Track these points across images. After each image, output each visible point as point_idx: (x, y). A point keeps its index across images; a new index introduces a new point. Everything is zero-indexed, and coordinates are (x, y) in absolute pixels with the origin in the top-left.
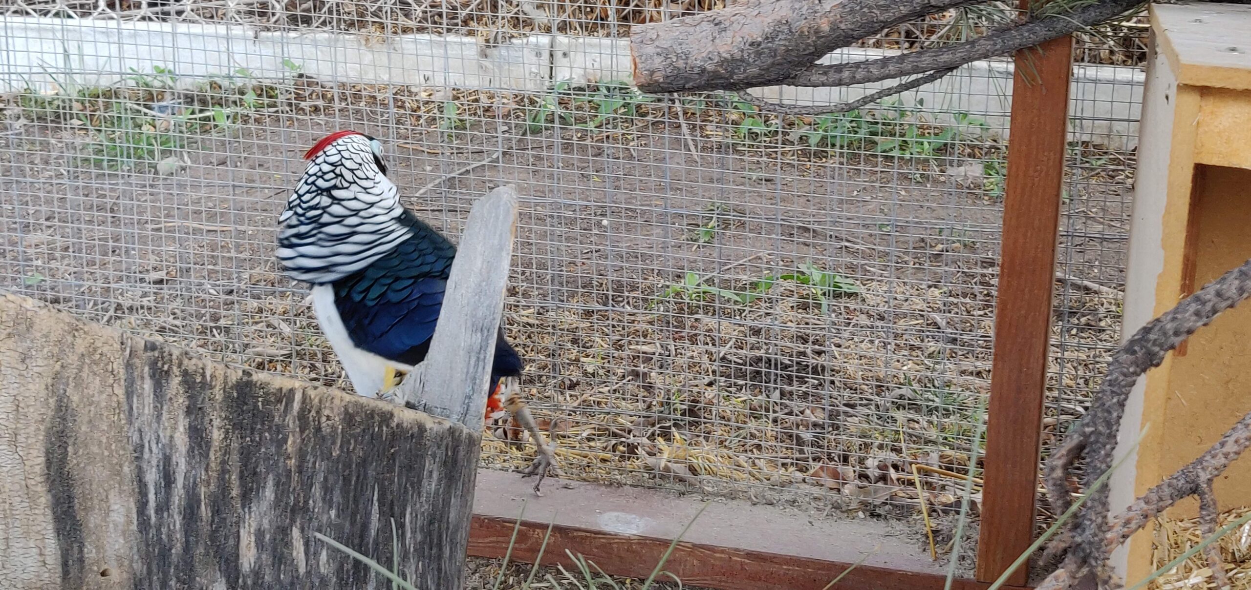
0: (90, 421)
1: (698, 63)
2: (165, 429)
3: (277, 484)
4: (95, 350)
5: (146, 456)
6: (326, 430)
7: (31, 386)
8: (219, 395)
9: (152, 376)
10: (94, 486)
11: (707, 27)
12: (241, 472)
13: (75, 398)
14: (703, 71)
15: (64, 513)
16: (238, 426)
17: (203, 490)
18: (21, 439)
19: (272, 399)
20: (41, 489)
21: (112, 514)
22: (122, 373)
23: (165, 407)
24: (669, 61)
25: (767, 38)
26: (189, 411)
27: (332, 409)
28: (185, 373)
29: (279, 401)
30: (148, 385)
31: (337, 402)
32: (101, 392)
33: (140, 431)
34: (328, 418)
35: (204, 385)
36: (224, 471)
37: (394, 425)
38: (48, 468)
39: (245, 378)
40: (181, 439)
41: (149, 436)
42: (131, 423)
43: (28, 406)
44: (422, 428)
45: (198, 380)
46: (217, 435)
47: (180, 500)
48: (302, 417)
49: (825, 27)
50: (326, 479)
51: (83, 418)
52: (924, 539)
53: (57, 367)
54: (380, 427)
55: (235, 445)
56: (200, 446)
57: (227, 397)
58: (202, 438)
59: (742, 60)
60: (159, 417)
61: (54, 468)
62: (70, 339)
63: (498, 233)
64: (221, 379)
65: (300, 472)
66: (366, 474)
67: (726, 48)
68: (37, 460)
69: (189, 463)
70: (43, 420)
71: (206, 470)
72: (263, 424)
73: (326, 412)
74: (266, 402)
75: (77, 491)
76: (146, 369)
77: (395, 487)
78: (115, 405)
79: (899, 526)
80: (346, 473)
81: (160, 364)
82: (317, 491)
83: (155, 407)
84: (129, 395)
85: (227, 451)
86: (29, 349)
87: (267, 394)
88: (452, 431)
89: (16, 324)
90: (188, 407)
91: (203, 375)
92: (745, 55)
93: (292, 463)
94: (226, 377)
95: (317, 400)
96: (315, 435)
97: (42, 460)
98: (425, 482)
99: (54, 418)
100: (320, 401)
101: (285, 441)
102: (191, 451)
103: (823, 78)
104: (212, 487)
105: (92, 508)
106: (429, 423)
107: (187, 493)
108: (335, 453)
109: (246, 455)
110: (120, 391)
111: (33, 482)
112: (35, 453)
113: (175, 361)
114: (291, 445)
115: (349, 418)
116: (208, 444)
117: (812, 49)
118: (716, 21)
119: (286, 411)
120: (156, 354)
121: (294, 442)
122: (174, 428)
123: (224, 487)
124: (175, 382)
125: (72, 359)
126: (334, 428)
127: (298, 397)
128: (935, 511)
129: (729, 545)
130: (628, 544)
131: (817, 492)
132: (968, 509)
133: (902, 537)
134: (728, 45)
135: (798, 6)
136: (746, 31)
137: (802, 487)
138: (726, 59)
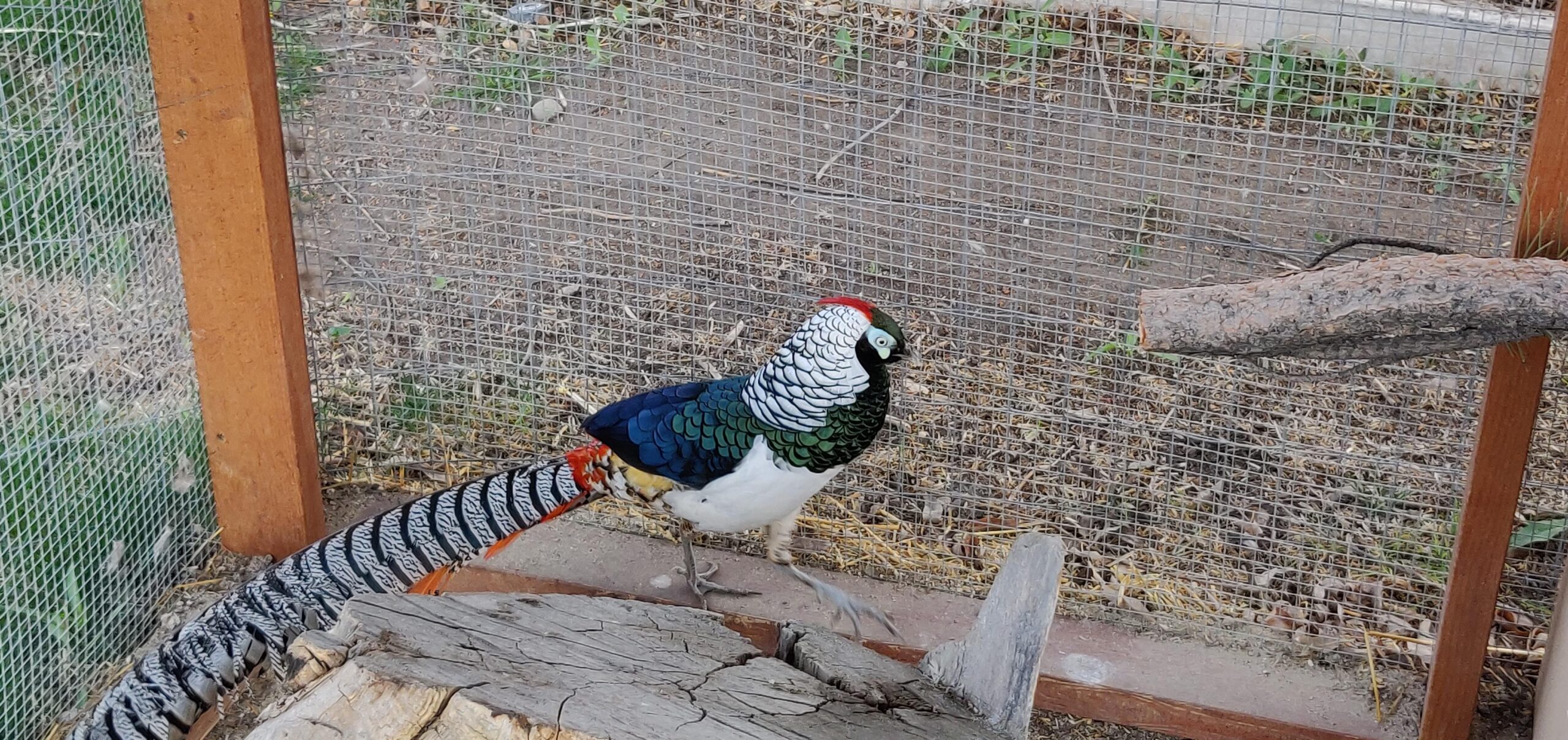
1: (1205, 340)
11: (1215, 307)
24: (1177, 336)
25: (1273, 330)
49: (1330, 332)
52: (1370, 696)
59: (1248, 342)
63: (1046, 576)
79: (1347, 678)
92: (1252, 340)
118: (1225, 303)
128: (1381, 664)
129: (1188, 699)
130: (1092, 692)
131: (1268, 636)
132: (1412, 665)
133: (1350, 691)
134: (1234, 328)
135: (1305, 308)
136: (1254, 320)
137: (1254, 630)
138: (1232, 341)
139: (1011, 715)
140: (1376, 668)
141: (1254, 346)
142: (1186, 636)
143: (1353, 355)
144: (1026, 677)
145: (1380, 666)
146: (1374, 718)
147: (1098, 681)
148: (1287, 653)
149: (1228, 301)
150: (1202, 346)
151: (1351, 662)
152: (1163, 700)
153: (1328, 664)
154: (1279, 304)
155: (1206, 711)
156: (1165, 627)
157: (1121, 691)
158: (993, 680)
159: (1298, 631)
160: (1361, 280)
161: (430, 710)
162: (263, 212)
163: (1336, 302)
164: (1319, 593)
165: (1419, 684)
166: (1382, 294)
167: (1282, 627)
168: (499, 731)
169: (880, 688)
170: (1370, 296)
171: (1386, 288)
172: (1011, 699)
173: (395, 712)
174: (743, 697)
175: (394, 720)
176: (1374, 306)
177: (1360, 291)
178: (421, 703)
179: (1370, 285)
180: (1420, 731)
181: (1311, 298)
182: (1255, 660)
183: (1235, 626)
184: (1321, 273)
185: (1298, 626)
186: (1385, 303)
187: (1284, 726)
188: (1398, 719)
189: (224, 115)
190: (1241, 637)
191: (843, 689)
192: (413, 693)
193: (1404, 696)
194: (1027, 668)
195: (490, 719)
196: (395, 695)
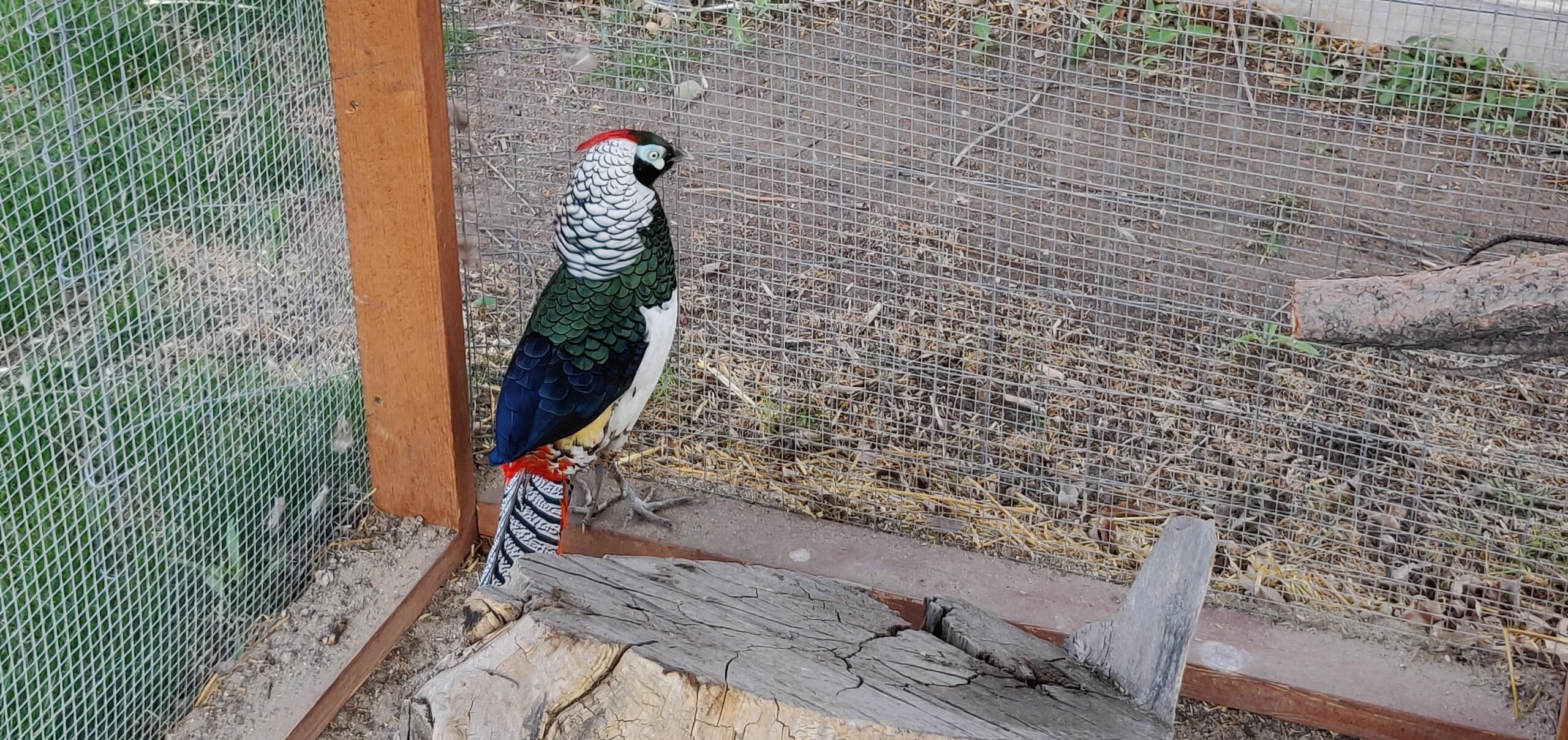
1: (1359, 331)
11: (1369, 299)
24: (1330, 326)
25: (1428, 323)
49: (1486, 326)
52: (1507, 693)
59: (1401, 335)
67: (1387, 323)
79: (1484, 674)
92: (1405, 333)
118: (1379, 296)
128: (1519, 661)
129: (1325, 690)
130: (1229, 678)
131: (1406, 630)
132: (1551, 663)
133: (1487, 688)
134: (1388, 320)
135: (1461, 302)
136: (1408, 312)
137: (1391, 623)
138: (1386, 333)
139: (1158, 695)
140: (1514, 666)
141: (1407, 338)
142: (1323, 627)
143: (1507, 350)
144: (1175, 658)
145: (1518, 664)
146: (1512, 715)
147: (1235, 669)
148: (1425, 648)
149: (1383, 293)
150: (1355, 337)
151: (1488, 659)
152: (1300, 690)
153: (1465, 660)
154: (1434, 298)
155: (1343, 702)
156: (1302, 618)
157: (1256, 679)
158: (1140, 661)
159: (1436, 626)
160: (1518, 276)
161: (604, 666)
162: (429, 184)
163: (1493, 297)
164: (1457, 590)
165: (1557, 683)
166: (1539, 290)
167: (1421, 623)
168: (670, 687)
169: (1028, 664)
170: (1526, 291)
171: (1543, 284)
172: (1159, 679)
173: (569, 666)
174: (896, 667)
175: (569, 673)
176: (1530, 301)
177: (1517, 286)
178: (595, 658)
179: (1527, 281)
180: (1558, 730)
181: (1466, 292)
182: (1393, 653)
183: (1372, 619)
184: (1477, 267)
185: (1436, 621)
186: (1542, 299)
187: (1420, 720)
188: (1535, 717)
189: (395, 88)
190: (1378, 630)
191: (992, 664)
192: (587, 648)
193: (1542, 694)
194: (1175, 651)
195: (661, 676)
196: (570, 649)
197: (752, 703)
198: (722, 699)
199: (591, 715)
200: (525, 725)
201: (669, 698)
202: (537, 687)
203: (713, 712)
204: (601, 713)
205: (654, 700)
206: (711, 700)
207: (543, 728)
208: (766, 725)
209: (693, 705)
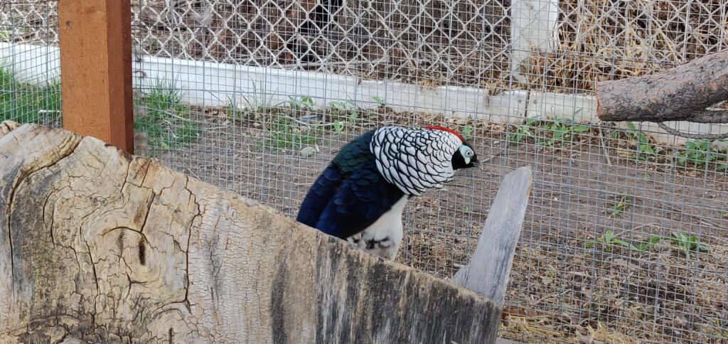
0: (296, 279)
1: (637, 105)
2: (336, 287)
3: (392, 324)
4: (303, 239)
5: (324, 301)
6: (421, 296)
7: (267, 257)
8: (365, 271)
9: (331, 257)
10: (295, 316)
11: (643, 84)
12: (373, 315)
13: (290, 265)
14: (639, 109)
15: (279, 329)
16: (373, 289)
17: (352, 324)
18: (259, 285)
19: (394, 275)
20: (267, 314)
21: (303, 332)
22: (316, 253)
23: (337, 275)
24: (619, 103)
25: (679, 92)
26: (349, 279)
27: (425, 285)
28: (349, 257)
29: (397, 277)
30: (329, 261)
31: (428, 280)
32: (304, 263)
33: (322, 287)
34: (423, 289)
35: (358, 264)
36: (364, 314)
37: (458, 297)
38: (272, 303)
39: (380, 263)
40: (343, 294)
41: (327, 290)
42: (317, 282)
43: (265, 267)
44: (473, 301)
45: (355, 261)
46: (362, 293)
47: (340, 328)
48: (409, 287)
49: (715, 88)
50: (419, 323)
51: (293, 277)
53: (282, 247)
54: (450, 298)
55: (371, 300)
56: (353, 298)
57: (370, 272)
58: (354, 294)
59: (663, 104)
60: (333, 280)
61: (275, 304)
62: (290, 232)
63: (519, 193)
64: (367, 262)
65: (405, 319)
66: (440, 324)
67: (654, 97)
68: (267, 297)
69: (346, 307)
70: (272, 276)
71: (355, 313)
72: (387, 289)
73: (422, 286)
74: (390, 277)
75: (286, 317)
76: (329, 252)
77: (455, 333)
78: (310, 271)
80: (430, 322)
81: (336, 251)
82: (413, 330)
83: (331, 274)
84: (318, 265)
85: (366, 303)
86: (269, 235)
87: (391, 273)
88: (488, 304)
89: (263, 221)
90: (349, 276)
91: (358, 259)
92: (665, 101)
93: (401, 313)
94: (370, 261)
95: (417, 279)
96: (415, 299)
97: (269, 298)
98: (471, 332)
99: (278, 275)
100: (419, 280)
101: (398, 300)
102: (348, 300)
103: (710, 118)
104: (357, 323)
105: (293, 328)
106: (477, 299)
107: (344, 324)
108: (425, 310)
109: (377, 306)
110: (313, 263)
111: (263, 310)
112: (266, 294)
113: (344, 249)
114: (401, 303)
115: (434, 290)
116: (357, 298)
117: (706, 100)
118: (649, 81)
119: (400, 284)
120: (334, 244)
121: (403, 301)
122: (340, 287)
123: (363, 324)
124: (343, 260)
125: (290, 243)
126: (425, 296)
127: (408, 276)
134: (655, 95)
135: (699, 75)
136: (666, 88)
138: (653, 103)
168: (109, 156)
172: (495, 282)
173: (43, 143)
175: (42, 148)
178: (62, 140)
181: (702, 68)
189: (90, 11)
192: (58, 133)
194: (506, 258)
195: (104, 148)
196: (45, 133)
197: (168, 172)
198: (146, 167)
199: (52, 173)
200: (4, 179)
201: (108, 164)
202: (19, 157)
203: (139, 177)
204: (58, 173)
205: (97, 164)
206: (138, 168)
207: (16, 180)
208: (177, 191)
209: (125, 171)
